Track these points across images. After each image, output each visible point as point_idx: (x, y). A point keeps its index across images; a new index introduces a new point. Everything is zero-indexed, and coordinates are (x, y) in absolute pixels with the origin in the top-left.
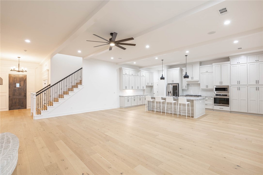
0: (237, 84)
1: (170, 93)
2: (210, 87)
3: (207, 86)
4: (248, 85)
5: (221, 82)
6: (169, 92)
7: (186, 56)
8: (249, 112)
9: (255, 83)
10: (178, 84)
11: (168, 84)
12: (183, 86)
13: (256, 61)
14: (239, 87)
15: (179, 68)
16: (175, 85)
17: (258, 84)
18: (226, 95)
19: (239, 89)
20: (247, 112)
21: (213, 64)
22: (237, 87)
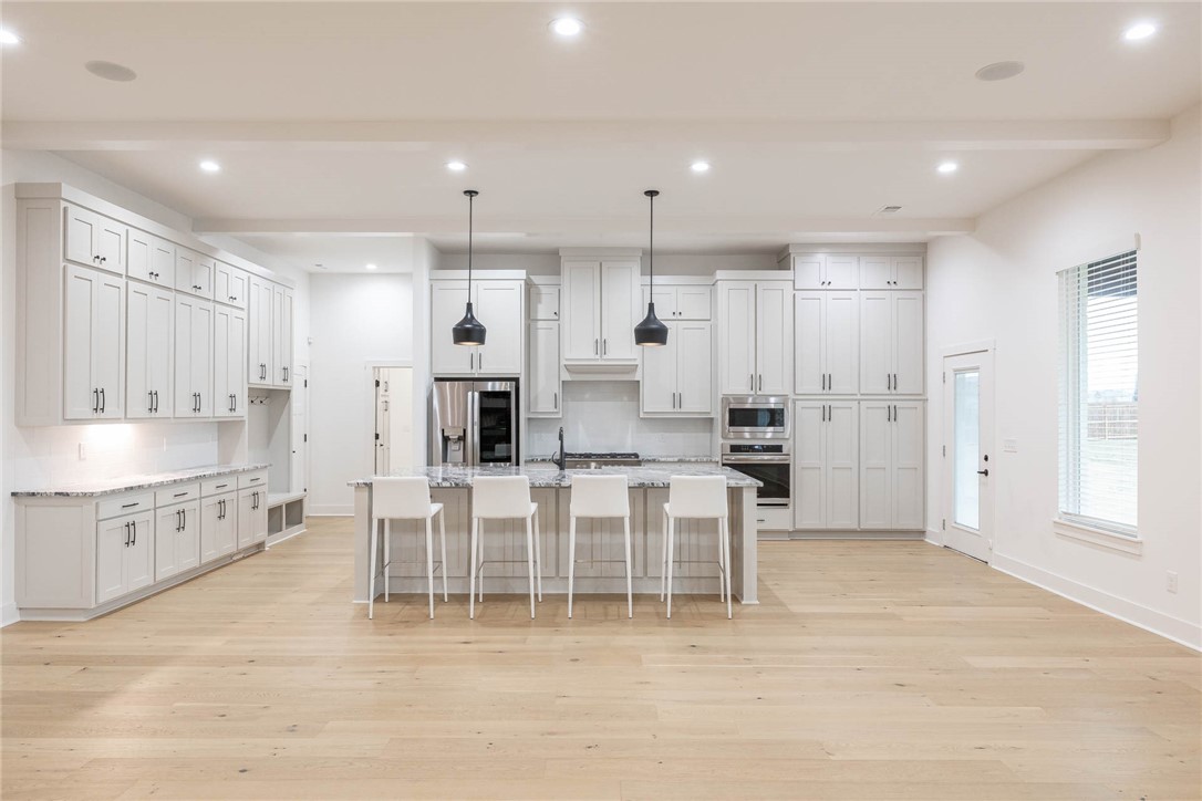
0: (821, 391)
1: (452, 447)
2: (695, 405)
3: (677, 400)
4: (859, 397)
5: (756, 381)
6: (446, 439)
7: (652, 194)
8: (864, 526)
9: (883, 388)
10: (517, 380)
11: (437, 379)
12: (536, 398)
13: (888, 287)
14: (829, 403)
15: (522, 274)
16: (499, 387)
17: (894, 392)
18: (778, 449)
19: (827, 414)
20: (854, 526)
21: (720, 274)
22: (820, 404)
